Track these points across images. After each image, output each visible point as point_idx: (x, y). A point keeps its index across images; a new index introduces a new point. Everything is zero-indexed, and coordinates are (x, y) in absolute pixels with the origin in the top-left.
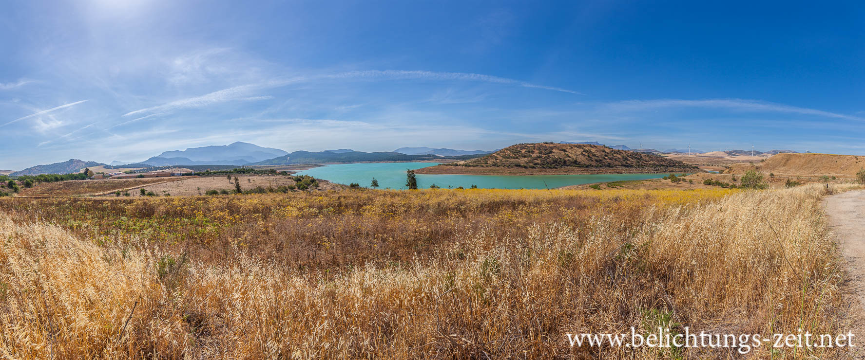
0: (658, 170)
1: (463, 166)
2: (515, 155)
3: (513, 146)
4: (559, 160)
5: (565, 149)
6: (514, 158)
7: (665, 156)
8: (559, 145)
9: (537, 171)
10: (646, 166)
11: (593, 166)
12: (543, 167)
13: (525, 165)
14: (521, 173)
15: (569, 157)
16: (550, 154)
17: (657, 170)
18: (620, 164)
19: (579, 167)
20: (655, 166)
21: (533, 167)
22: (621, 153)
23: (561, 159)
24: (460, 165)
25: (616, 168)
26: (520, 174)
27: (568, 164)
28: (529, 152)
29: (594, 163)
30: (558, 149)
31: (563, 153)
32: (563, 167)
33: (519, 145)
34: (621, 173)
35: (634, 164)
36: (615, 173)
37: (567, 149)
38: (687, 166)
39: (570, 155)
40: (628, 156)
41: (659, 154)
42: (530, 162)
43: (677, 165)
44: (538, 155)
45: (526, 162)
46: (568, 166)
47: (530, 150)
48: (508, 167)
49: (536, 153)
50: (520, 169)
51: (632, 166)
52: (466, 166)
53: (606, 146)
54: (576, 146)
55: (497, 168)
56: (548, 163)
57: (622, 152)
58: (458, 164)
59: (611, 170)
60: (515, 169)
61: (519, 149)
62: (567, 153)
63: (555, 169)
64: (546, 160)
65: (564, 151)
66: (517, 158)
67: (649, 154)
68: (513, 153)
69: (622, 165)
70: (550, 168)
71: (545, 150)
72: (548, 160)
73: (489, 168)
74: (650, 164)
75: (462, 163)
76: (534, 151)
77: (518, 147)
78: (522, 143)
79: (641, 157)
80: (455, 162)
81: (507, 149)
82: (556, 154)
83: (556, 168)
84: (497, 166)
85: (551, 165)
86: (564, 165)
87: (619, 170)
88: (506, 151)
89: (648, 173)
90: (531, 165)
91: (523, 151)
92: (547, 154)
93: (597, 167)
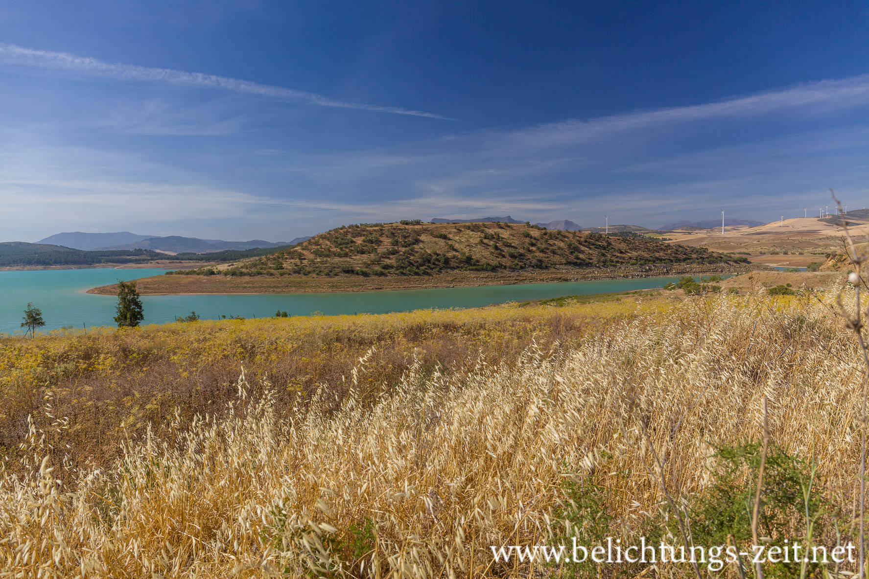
0: (650, 270)
1: (226, 274)
2: (341, 249)
3: (336, 230)
4: (435, 257)
5: (446, 233)
6: (340, 256)
7: (665, 239)
8: (434, 226)
9: (390, 281)
10: (622, 263)
11: (505, 267)
12: (403, 273)
13: (364, 270)
14: (355, 286)
15: (456, 250)
16: (415, 246)
17: (647, 271)
18: (564, 261)
19: (476, 270)
20: (642, 262)
21: (381, 274)
22: (565, 237)
23: (438, 255)
24: (219, 273)
25: (554, 270)
26: (355, 289)
27: (453, 263)
28: (371, 242)
29: (508, 262)
30: (432, 234)
31: (442, 242)
32: (443, 271)
33: (350, 227)
34: (566, 280)
35: (594, 260)
36: (553, 279)
37: (450, 233)
38: (720, 258)
39: (457, 246)
40: (580, 244)
41: (647, 236)
42: (373, 263)
43: (694, 256)
44: (390, 248)
45: (365, 263)
46: (453, 268)
47: (373, 237)
48: (328, 275)
49: (387, 244)
50: (353, 278)
51: (589, 265)
52: (234, 274)
53: (531, 224)
54: (469, 228)
55: (304, 278)
56: (411, 264)
57: (567, 234)
58: (215, 271)
59: (545, 274)
60: (342, 278)
61: (349, 237)
62: (450, 242)
63: (426, 277)
64: (407, 257)
65: (445, 237)
66: (346, 255)
67: (626, 236)
68: (338, 245)
69: (569, 263)
70: (417, 274)
71: (405, 237)
72: (412, 258)
73: (286, 278)
74: (630, 258)
75: (223, 267)
76: (382, 239)
77: (346, 233)
78: (354, 224)
79: (610, 244)
80: (207, 266)
81: (323, 237)
82: (429, 245)
83: (428, 274)
84: (305, 274)
85: (418, 268)
86: (448, 268)
87: (562, 273)
88: (321, 241)
89: (627, 276)
90: (377, 268)
91: (359, 241)
92: (408, 245)
93: (513, 269)
